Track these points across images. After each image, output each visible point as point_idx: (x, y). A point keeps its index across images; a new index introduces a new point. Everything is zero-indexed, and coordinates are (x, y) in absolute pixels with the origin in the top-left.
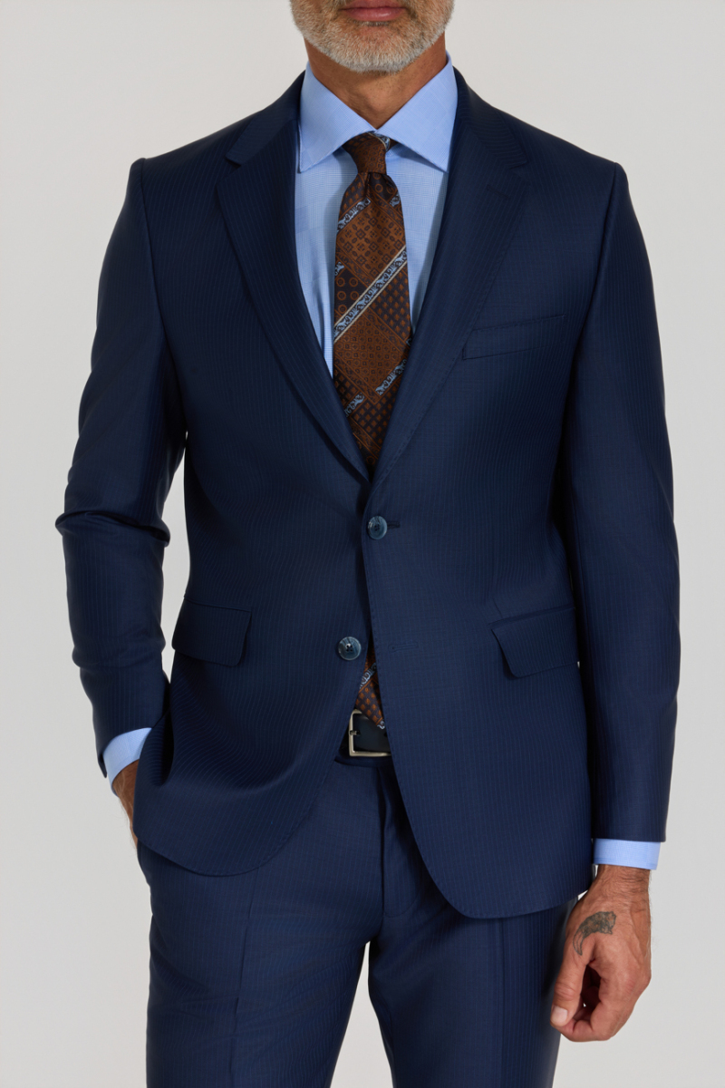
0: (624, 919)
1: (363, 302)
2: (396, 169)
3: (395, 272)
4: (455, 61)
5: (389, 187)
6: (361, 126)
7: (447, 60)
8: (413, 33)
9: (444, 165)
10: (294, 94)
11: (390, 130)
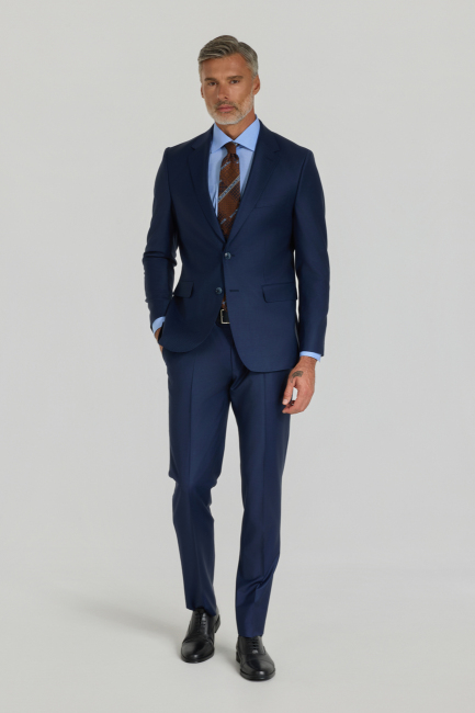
0: (306, 373)
1: (226, 191)
2: (239, 152)
3: (236, 183)
4: (258, 117)
5: (237, 157)
6: (229, 140)
7: (256, 117)
8: (238, 114)
9: (253, 149)
10: (211, 131)
11: (237, 141)
